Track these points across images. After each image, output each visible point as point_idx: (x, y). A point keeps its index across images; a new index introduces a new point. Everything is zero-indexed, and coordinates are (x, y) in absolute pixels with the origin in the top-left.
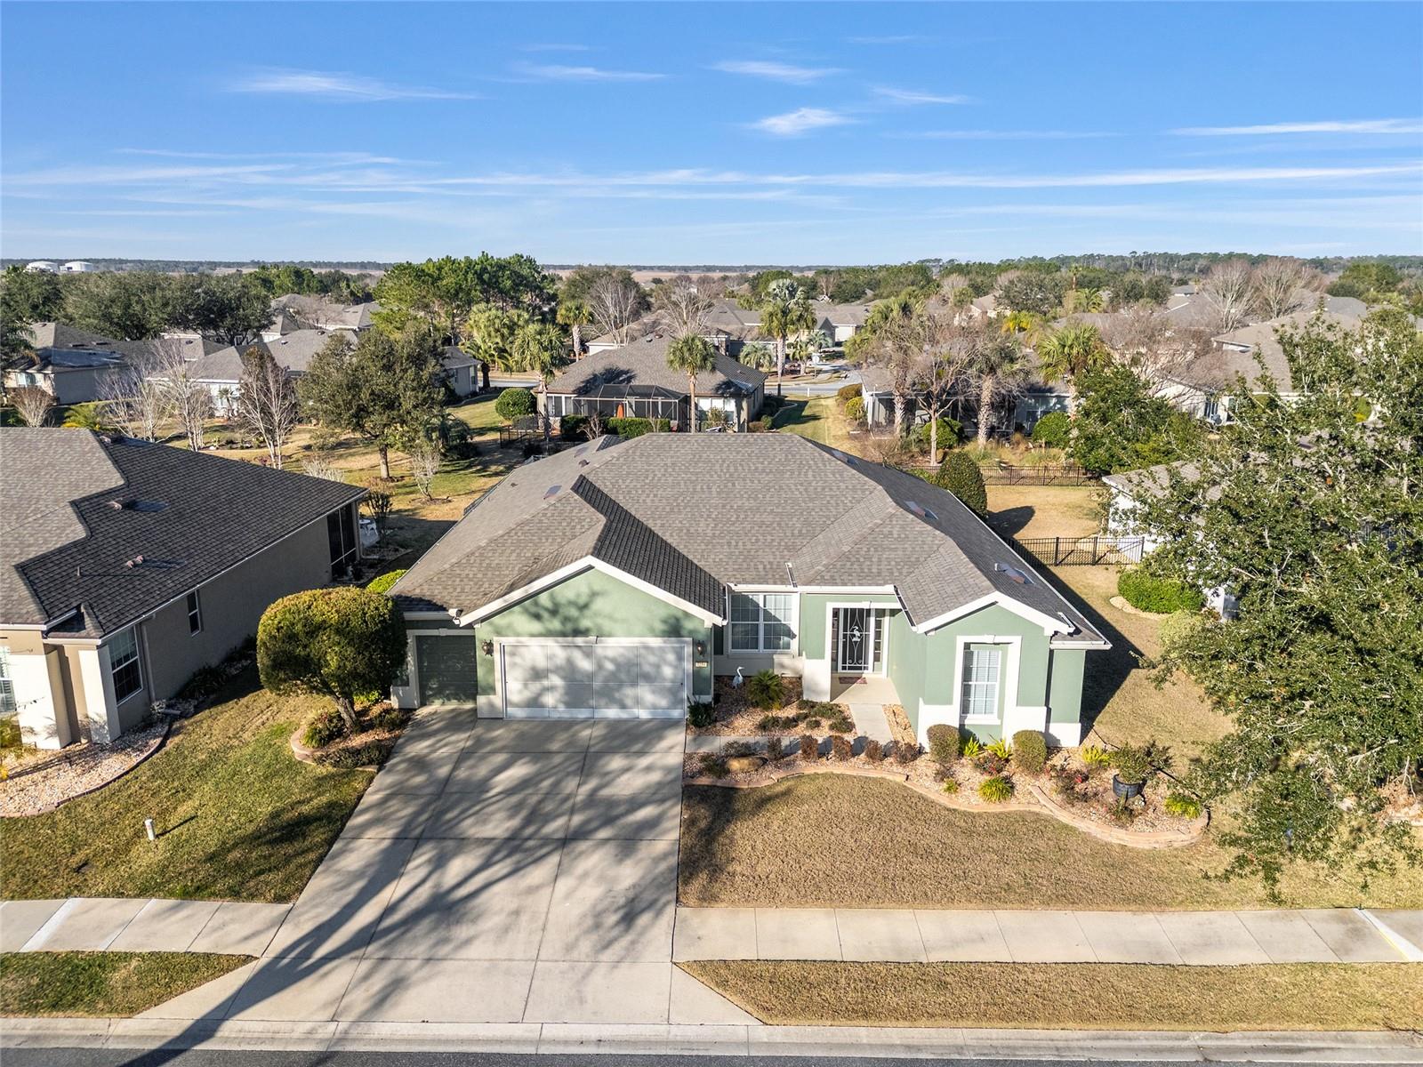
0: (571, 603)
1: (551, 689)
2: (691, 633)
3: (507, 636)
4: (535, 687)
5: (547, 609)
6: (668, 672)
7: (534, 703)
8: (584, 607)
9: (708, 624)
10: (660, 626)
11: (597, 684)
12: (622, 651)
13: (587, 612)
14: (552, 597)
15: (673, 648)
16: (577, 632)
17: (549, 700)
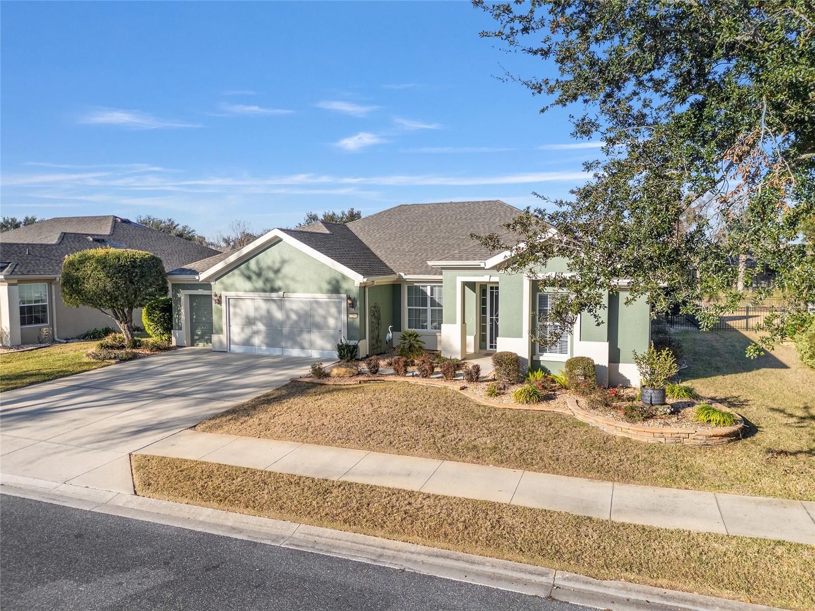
0: (269, 268)
1: (256, 333)
2: (347, 291)
3: (231, 291)
4: (248, 331)
5: (254, 272)
6: (332, 322)
7: (247, 343)
8: (277, 272)
9: (357, 284)
10: (326, 287)
11: (286, 330)
12: (301, 305)
13: (280, 275)
14: (258, 263)
15: (334, 302)
16: (273, 290)
17: (257, 340)
